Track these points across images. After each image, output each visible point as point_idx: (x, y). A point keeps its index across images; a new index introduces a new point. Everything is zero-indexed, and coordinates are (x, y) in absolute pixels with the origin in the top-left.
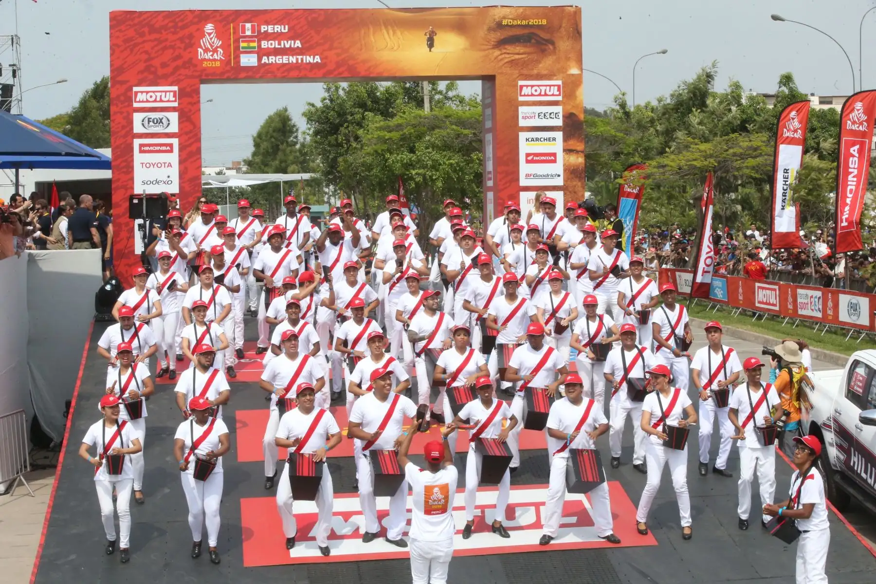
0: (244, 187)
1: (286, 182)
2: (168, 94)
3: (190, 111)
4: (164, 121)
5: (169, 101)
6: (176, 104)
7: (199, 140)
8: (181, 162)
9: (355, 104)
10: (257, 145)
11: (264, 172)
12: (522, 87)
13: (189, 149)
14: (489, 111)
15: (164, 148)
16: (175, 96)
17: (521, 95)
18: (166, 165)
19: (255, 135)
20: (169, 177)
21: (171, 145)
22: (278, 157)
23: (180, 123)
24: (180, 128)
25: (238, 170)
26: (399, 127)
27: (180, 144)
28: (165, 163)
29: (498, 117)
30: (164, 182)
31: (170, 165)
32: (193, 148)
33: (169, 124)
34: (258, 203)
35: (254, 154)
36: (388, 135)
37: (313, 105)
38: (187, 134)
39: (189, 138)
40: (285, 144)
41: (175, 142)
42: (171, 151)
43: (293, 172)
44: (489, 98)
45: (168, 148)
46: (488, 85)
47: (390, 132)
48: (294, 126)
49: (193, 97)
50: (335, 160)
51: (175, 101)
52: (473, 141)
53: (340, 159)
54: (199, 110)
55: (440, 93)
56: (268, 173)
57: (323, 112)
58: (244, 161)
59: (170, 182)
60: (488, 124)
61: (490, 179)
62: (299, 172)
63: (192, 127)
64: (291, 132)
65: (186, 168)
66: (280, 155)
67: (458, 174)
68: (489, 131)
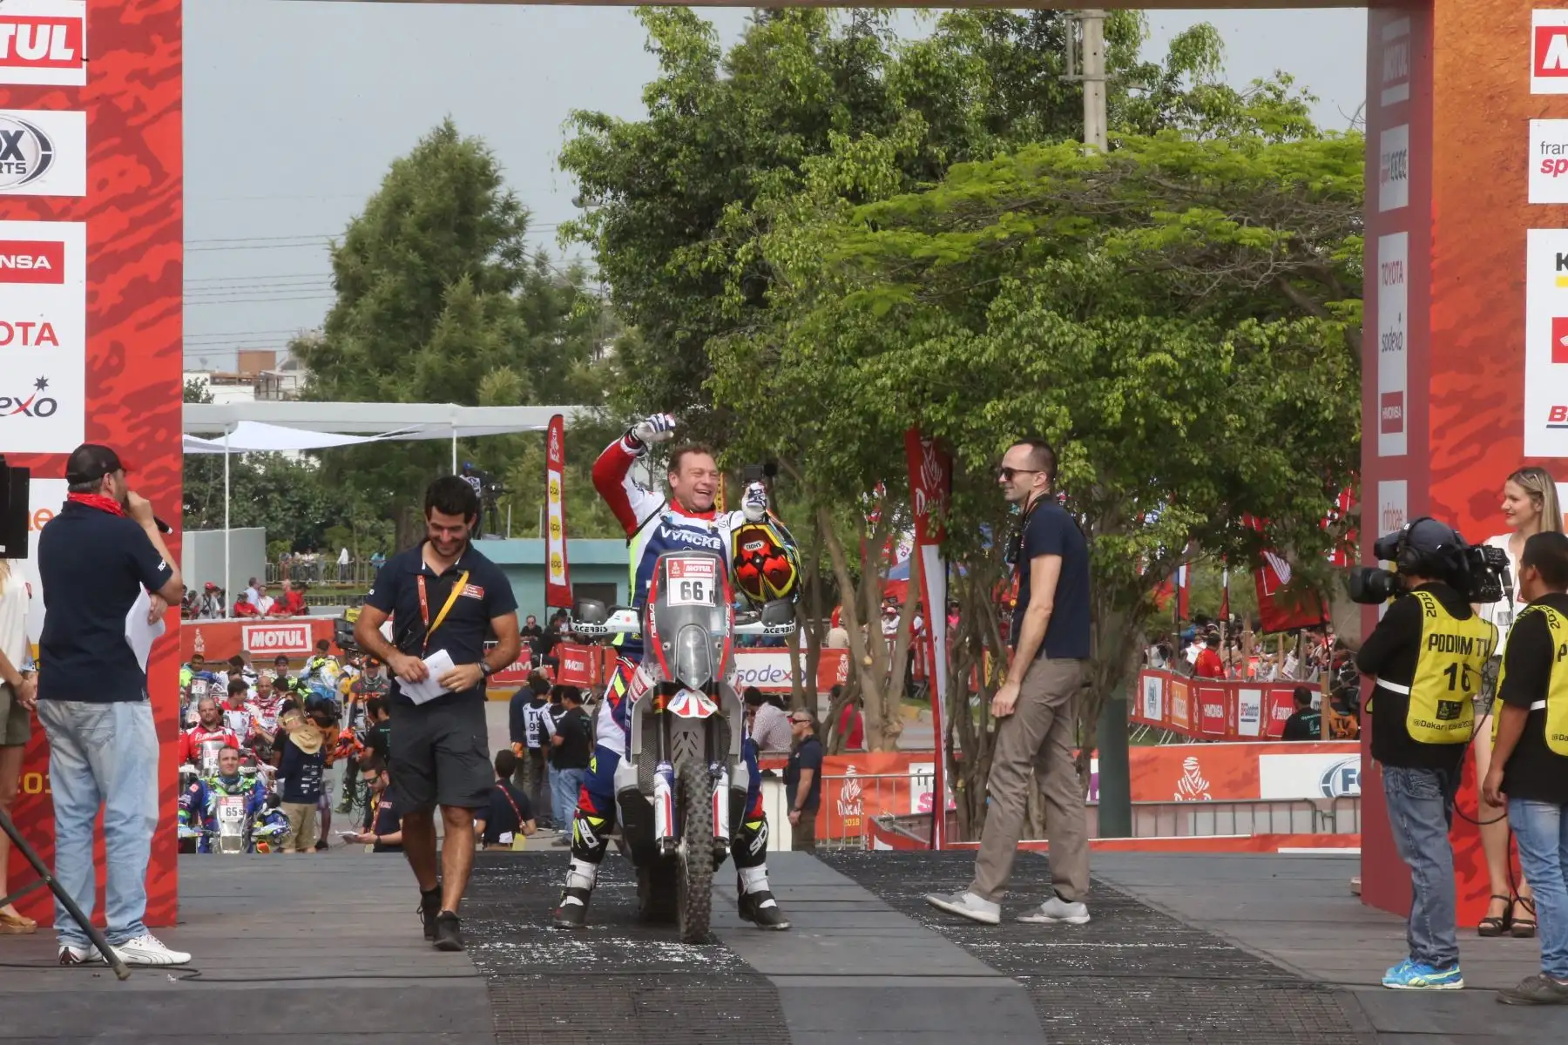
0: (292, 456)
1: (470, 442)
2: (43, 30)
3: (139, 107)
4: (27, 145)
5: (46, 62)
6: (77, 77)
7: (174, 233)
8: (95, 323)
9: (779, 115)
10: (350, 284)
11: (374, 394)
12: (1545, 34)
13: (131, 271)
14: (1398, 139)
15: (24, 262)
16: (72, 41)
17: (1541, 72)
18: (33, 333)
19: (341, 243)
20: (42, 384)
21: (55, 251)
22: (439, 337)
23: (91, 161)
24: (95, 181)
25: (264, 385)
26: (975, 211)
27: (91, 249)
28: (25, 326)
29: (1439, 163)
30: (23, 408)
31: (48, 334)
32: (151, 266)
33: (46, 161)
34: (349, 525)
35: (337, 324)
36: (924, 246)
37: (601, 122)
38: (123, 202)
39: (135, 224)
40: (465, 280)
41: (73, 236)
42: (55, 275)
43: (501, 400)
44: (1398, 81)
45: (43, 262)
46: (1400, 26)
47: (933, 231)
48: (509, 207)
49: (150, 50)
50: (693, 348)
51: (75, 63)
52: (1288, 275)
53: (716, 346)
54: (178, 105)
55: (1148, 73)
56: (392, 399)
57: (647, 147)
58: (299, 349)
59: (45, 407)
60: (1396, 195)
61: (1393, 426)
62: (524, 401)
63: (142, 176)
64: (497, 230)
65: (117, 348)
66: (445, 326)
67: (1196, 409)
68: (1395, 222)
